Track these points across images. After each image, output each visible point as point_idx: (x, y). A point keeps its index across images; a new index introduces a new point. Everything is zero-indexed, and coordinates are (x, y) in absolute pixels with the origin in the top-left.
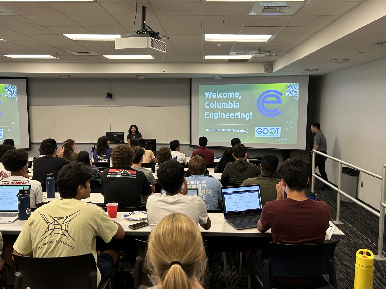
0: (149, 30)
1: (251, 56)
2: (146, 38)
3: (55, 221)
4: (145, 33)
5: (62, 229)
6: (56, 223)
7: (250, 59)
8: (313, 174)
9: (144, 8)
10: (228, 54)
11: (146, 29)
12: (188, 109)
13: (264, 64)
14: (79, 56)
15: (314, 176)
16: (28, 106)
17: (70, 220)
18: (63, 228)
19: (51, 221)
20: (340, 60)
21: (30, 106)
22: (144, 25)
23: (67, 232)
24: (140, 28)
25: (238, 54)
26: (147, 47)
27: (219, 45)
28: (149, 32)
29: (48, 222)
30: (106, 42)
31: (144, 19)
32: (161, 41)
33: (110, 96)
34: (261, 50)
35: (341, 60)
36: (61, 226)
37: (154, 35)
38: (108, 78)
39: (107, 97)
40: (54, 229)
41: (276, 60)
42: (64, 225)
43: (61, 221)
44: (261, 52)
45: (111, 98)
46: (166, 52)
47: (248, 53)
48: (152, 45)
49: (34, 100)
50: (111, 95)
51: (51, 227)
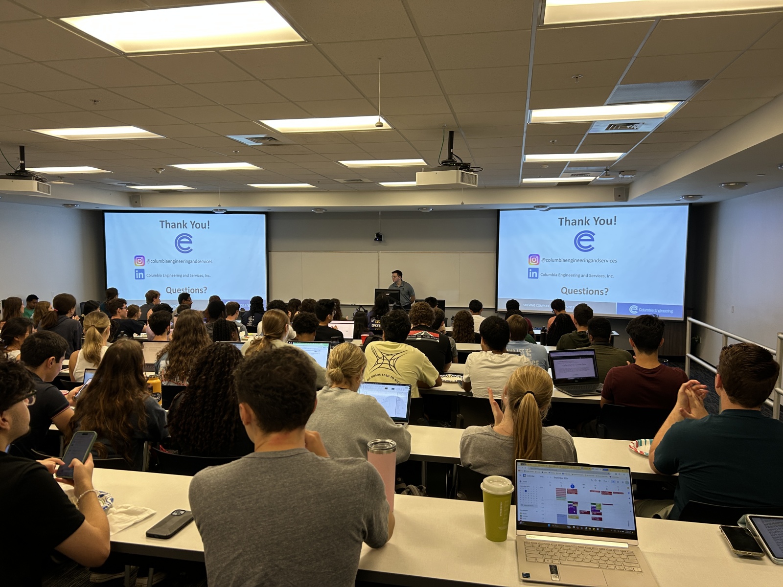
0: (458, 161)
1: (593, 178)
2: (455, 171)
3: (383, 356)
4: (453, 165)
5: (390, 365)
6: (385, 358)
7: (593, 181)
8: (688, 355)
9: (451, 134)
10: (557, 176)
11: (453, 159)
12: (493, 255)
13: (614, 189)
14: (346, 184)
15: (689, 357)
16: (268, 251)
17: (398, 358)
18: (391, 363)
19: (380, 355)
20: (732, 184)
21: (270, 251)
22: (451, 154)
23: (395, 368)
24: (445, 157)
25: (573, 176)
26: (455, 182)
27: (545, 167)
28: (459, 164)
29: (377, 357)
30: (389, 167)
31: (451, 146)
32: (472, 173)
33: (379, 237)
34: (608, 170)
35: (734, 184)
36: (389, 362)
37: (466, 167)
38: (378, 212)
39: (375, 240)
40: (383, 363)
41: (633, 182)
42: (392, 361)
43: (389, 358)
44: (608, 174)
45: (381, 240)
46: (477, 186)
47: (588, 175)
48: (462, 181)
49: (275, 243)
50: (381, 237)
51: (380, 361)
